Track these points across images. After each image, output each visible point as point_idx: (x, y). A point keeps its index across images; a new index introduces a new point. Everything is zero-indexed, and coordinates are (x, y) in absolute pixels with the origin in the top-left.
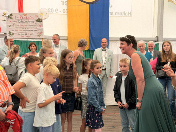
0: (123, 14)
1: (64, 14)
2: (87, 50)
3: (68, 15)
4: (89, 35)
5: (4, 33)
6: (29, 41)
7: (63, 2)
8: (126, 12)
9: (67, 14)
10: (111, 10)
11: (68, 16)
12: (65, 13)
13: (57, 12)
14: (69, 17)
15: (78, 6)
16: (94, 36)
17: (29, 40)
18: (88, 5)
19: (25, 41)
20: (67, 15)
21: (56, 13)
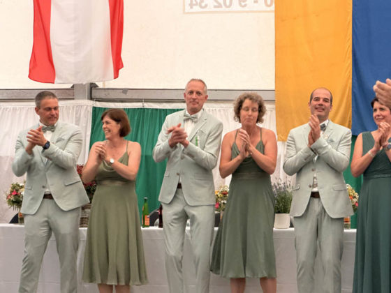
1: (268, 9)
3: (276, 11)
4: (350, 81)
5: (69, 86)
6: (148, 109)
9: (273, 8)
11: (276, 17)
13: (245, 5)
17: (147, 105)
19: (134, 110)
20: (273, 14)
21: (240, 9)
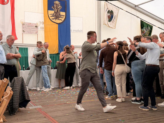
0: (78, 31)
2: (57, 54)
4: (58, 44)
7: (40, 22)
8: (80, 30)
9: (44, 30)
10: (71, 28)
12: (42, 30)
14: (45, 32)
15: (51, 25)
16: (61, 44)
18: (57, 25)
